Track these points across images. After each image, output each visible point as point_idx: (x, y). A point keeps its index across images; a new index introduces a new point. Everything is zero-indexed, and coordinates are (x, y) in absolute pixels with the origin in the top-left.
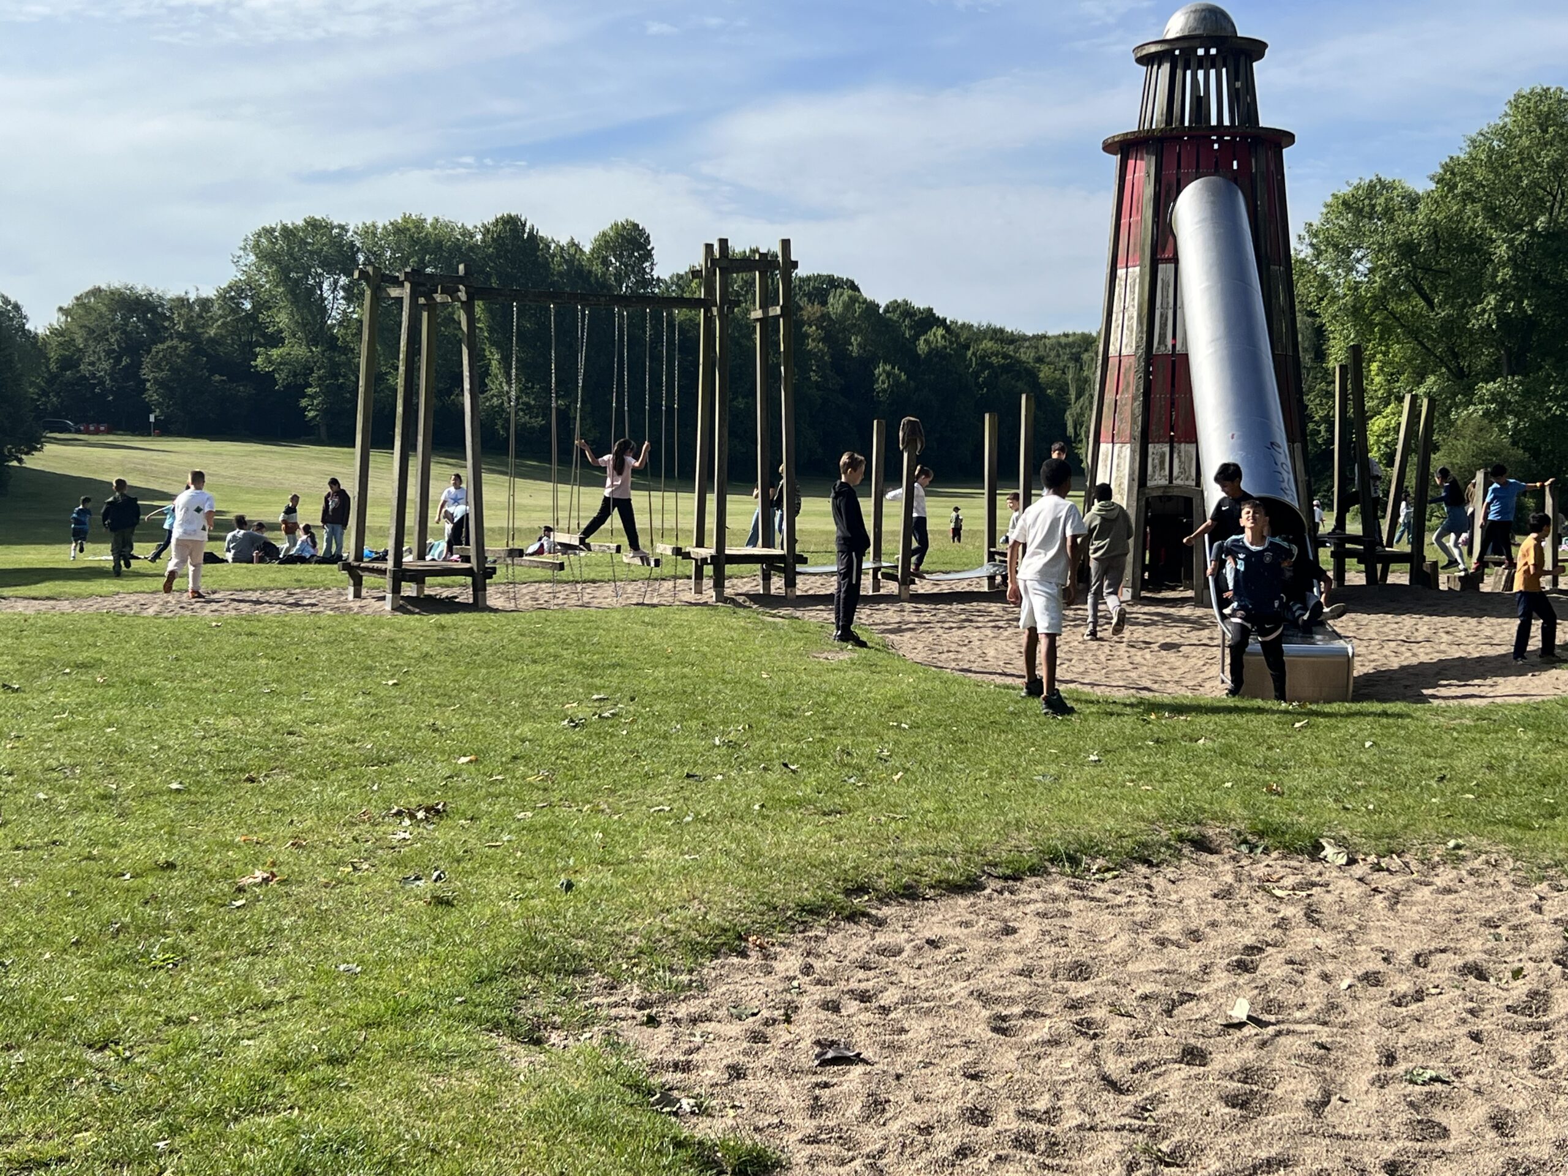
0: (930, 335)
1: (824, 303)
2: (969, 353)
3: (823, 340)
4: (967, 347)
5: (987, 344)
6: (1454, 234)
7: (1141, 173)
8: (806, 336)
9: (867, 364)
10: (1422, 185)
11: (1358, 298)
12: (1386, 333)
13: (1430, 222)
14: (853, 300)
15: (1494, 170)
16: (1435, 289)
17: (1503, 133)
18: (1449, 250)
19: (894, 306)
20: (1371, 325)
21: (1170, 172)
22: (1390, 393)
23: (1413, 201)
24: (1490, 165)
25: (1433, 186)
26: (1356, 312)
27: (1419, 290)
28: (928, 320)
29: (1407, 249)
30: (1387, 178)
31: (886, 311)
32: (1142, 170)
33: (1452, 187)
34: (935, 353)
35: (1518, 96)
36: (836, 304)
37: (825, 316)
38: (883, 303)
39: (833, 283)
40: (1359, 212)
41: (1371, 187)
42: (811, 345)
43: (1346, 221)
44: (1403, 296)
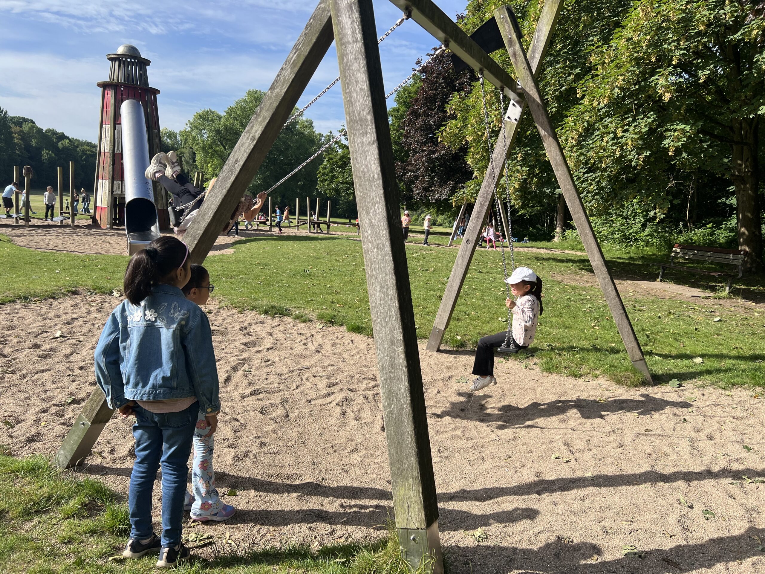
0: (63, 142)
1: (21, 127)
2: (78, 149)
3: (21, 139)
4: (78, 147)
5: (85, 147)
6: (231, 129)
7: (109, 95)
8: (14, 137)
9: (39, 150)
10: (223, 114)
11: (204, 144)
12: (212, 156)
13: (225, 124)
14: (33, 127)
15: (242, 112)
16: (226, 144)
17: (245, 101)
18: (230, 133)
19: (49, 131)
20: (208, 153)
21: (119, 96)
22: (214, 173)
23: (220, 118)
24: (241, 110)
25: (225, 114)
26: (204, 148)
27: (222, 144)
28: (62, 137)
29: (218, 132)
30: (213, 110)
31: (46, 131)
32: (110, 94)
33: (231, 115)
34: (65, 148)
35: (249, 91)
36: (26, 127)
37: (22, 131)
38: (45, 129)
39: (24, 120)
40: (204, 119)
41: (208, 112)
42: (16, 141)
43: (200, 121)
44: (217, 145)
